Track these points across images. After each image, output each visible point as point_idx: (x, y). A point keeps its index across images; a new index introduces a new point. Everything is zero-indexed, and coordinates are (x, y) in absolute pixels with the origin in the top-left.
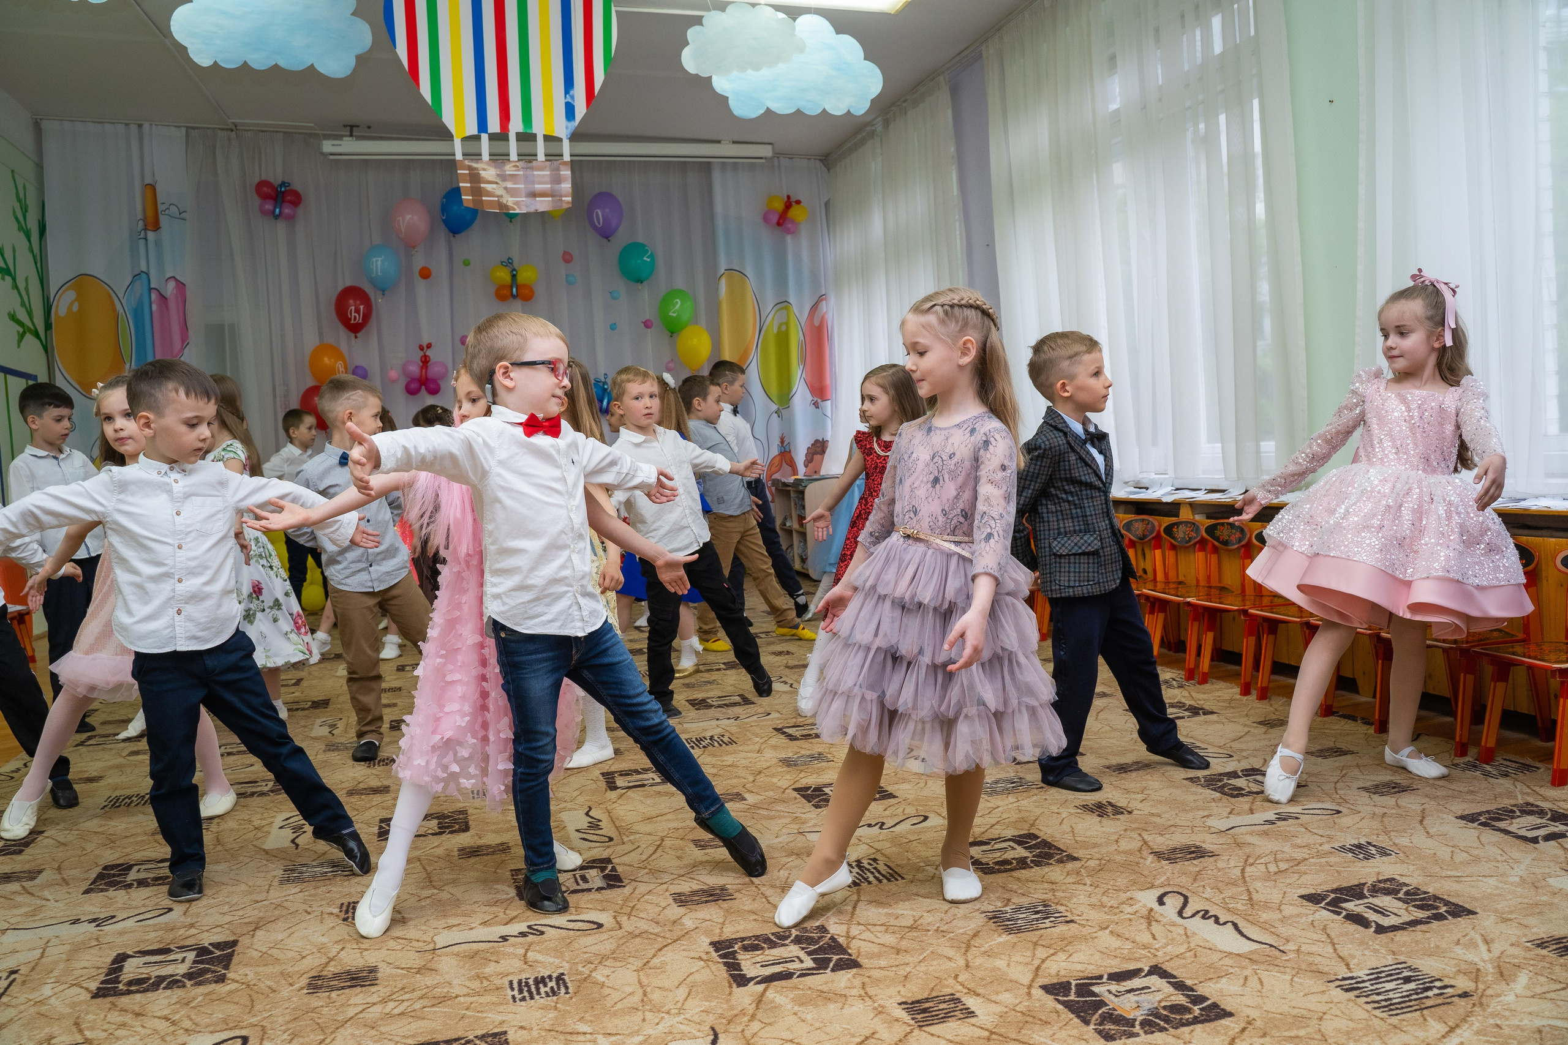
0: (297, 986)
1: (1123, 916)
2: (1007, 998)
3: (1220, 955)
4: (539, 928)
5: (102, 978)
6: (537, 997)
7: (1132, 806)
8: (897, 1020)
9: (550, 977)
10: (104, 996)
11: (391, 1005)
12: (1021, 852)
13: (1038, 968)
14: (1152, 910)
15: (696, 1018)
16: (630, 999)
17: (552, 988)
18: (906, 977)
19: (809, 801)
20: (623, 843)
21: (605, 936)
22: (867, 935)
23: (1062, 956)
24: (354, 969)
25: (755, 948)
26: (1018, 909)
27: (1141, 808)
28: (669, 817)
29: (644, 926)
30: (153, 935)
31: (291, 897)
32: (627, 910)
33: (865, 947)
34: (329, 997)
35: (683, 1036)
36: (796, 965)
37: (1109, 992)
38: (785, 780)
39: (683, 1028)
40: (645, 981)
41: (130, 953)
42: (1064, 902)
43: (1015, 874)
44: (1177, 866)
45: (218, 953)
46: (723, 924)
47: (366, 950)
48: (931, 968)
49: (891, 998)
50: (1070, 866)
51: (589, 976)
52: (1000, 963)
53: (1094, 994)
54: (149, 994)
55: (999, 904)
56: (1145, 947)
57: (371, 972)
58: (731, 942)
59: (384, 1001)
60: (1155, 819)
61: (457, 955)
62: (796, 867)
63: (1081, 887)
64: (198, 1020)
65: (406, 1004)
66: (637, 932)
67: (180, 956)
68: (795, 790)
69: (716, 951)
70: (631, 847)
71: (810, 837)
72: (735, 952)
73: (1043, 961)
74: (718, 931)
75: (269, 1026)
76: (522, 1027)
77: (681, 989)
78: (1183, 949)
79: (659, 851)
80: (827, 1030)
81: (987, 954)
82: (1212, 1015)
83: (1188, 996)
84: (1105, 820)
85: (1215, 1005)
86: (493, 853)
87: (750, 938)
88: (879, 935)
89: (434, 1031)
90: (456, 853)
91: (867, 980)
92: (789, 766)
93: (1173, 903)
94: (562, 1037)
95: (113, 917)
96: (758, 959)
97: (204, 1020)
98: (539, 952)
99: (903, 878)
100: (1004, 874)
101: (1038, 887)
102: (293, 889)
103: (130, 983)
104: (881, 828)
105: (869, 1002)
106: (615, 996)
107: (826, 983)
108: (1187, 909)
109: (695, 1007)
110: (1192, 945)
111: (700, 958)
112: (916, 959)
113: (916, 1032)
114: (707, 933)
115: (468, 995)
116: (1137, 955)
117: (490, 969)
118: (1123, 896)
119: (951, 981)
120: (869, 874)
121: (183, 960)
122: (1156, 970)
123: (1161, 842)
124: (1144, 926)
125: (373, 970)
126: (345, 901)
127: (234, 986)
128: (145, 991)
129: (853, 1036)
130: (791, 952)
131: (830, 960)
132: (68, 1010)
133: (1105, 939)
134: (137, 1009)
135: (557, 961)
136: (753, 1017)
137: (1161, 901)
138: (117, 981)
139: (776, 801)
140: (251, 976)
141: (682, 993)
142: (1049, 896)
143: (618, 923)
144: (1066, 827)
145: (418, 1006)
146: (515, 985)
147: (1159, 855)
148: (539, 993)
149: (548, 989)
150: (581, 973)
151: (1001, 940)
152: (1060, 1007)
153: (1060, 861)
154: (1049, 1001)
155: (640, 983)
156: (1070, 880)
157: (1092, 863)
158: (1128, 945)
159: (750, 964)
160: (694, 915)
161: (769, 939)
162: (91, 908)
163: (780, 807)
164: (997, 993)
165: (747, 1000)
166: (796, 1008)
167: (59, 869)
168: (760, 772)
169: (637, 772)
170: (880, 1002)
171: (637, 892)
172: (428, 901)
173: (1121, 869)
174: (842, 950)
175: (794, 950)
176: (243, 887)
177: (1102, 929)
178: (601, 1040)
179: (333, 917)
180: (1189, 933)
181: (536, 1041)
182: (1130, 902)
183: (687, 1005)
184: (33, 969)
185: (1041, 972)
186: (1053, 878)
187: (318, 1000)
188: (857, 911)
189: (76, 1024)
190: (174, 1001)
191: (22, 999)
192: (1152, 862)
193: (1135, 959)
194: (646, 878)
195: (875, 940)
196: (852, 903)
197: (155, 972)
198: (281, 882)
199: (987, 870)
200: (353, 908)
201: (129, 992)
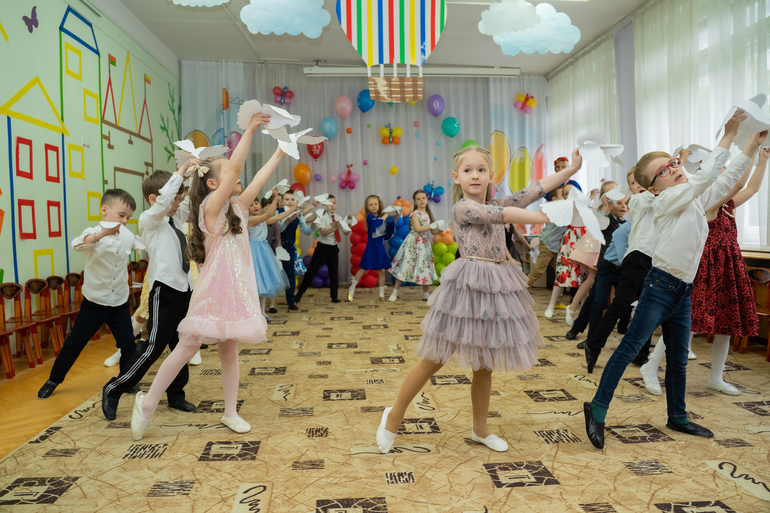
0: (287, 465)
1: (699, 473)
2: (636, 508)
3: (756, 500)
4: (400, 449)
5: (202, 452)
6: (399, 482)
7: (703, 415)
9: (405, 473)
10: (204, 460)
11: (331, 479)
13: (653, 494)
14: (715, 471)
15: (477, 501)
16: (444, 488)
17: (406, 479)
18: (583, 491)
19: (532, 398)
20: (440, 411)
21: (431, 456)
22: (562, 468)
23: (666, 490)
24: (313, 460)
25: (505, 469)
26: (642, 463)
27: (708, 416)
28: (462, 400)
29: (450, 453)
30: (223, 435)
31: (284, 424)
32: (442, 444)
33: (562, 474)
34: (302, 472)
35: (470, 509)
36: (527, 480)
37: (692, 512)
38: (520, 386)
39: (470, 505)
40: (451, 480)
41: (214, 442)
42: (667, 462)
43: (640, 444)
44: (730, 450)
45: (252, 446)
46: (489, 455)
47: (319, 452)
48: (596, 489)
49: (575, 501)
50: (670, 443)
51: (424, 475)
52: (633, 490)
53: (684, 512)
54: (223, 462)
55: (632, 459)
56: (712, 490)
57: (321, 462)
58: (494, 465)
59: (327, 477)
60: (717, 423)
61: (361, 458)
62: (526, 430)
63: (676, 455)
64: (244, 476)
65: (337, 479)
66: (447, 456)
67: (235, 446)
68: (525, 392)
69: (487, 468)
70: (442, 413)
71: (534, 416)
72: (496, 470)
73: (656, 491)
74: (487, 459)
75: (275, 483)
76: (392, 496)
77: (469, 485)
78: (734, 494)
79: (458, 416)
81: (626, 484)
86: (377, 411)
87: (503, 464)
88: (569, 469)
89: (351, 494)
90: (360, 410)
91: (563, 491)
92: (522, 379)
93: (727, 469)
94: (411, 503)
95: (206, 425)
96: (507, 475)
97: (247, 477)
98: (400, 461)
99: (581, 441)
100: (634, 444)
101: (652, 452)
102: (285, 420)
103: (214, 456)
104: (569, 414)
105: (564, 502)
106: (437, 486)
107: (542, 490)
108: (735, 473)
109: (476, 495)
110: (739, 493)
111: (478, 471)
112: (588, 483)
114: (482, 459)
115: (366, 478)
116: (708, 494)
117: (377, 467)
118: (700, 462)
119: (606, 496)
120: (563, 437)
121: (237, 448)
122: (718, 503)
123: (721, 436)
124: (712, 479)
125: (322, 462)
126: (309, 428)
127: (260, 462)
128: (221, 460)
130: (524, 473)
131: (543, 479)
132: (189, 465)
133: (690, 484)
134: (217, 468)
135: (408, 466)
136: (505, 503)
137: (721, 467)
138: (208, 454)
139: (515, 396)
140: (267, 459)
141: (469, 488)
142: (658, 458)
143: (438, 450)
145: (343, 480)
146: (389, 476)
147: (719, 442)
148: (400, 481)
149: (404, 479)
150: (420, 473)
151: (632, 478)
153: (664, 440)
155: (448, 480)
156: (670, 450)
157: (682, 443)
158: (703, 488)
159: (503, 476)
160: (475, 450)
161: (513, 465)
162: (197, 420)
163: (518, 400)
164: (631, 505)
165: (502, 495)
166: (527, 501)
168: (507, 382)
169: (446, 377)
170: (570, 503)
171: (447, 436)
172: (347, 431)
173: (698, 448)
174: (550, 474)
175: (525, 472)
176: (263, 417)
177: (688, 478)
178: (430, 506)
179: (303, 435)
180: (737, 486)
181: (399, 503)
182: (703, 465)
183: (472, 494)
184: (173, 444)
185: (654, 497)
186: (660, 449)
187: (297, 473)
188: (557, 456)
189: (192, 471)
190: (233, 466)
191: (170, 457)
192: (715, 446)
193: (707, 496)
194: (451, 429)
195: (567, 471)
196: (555, 451)
197: (225, 452)
198: (280, 416)
199: (625, 441)
200: (313, 431)
201: (214, 460)
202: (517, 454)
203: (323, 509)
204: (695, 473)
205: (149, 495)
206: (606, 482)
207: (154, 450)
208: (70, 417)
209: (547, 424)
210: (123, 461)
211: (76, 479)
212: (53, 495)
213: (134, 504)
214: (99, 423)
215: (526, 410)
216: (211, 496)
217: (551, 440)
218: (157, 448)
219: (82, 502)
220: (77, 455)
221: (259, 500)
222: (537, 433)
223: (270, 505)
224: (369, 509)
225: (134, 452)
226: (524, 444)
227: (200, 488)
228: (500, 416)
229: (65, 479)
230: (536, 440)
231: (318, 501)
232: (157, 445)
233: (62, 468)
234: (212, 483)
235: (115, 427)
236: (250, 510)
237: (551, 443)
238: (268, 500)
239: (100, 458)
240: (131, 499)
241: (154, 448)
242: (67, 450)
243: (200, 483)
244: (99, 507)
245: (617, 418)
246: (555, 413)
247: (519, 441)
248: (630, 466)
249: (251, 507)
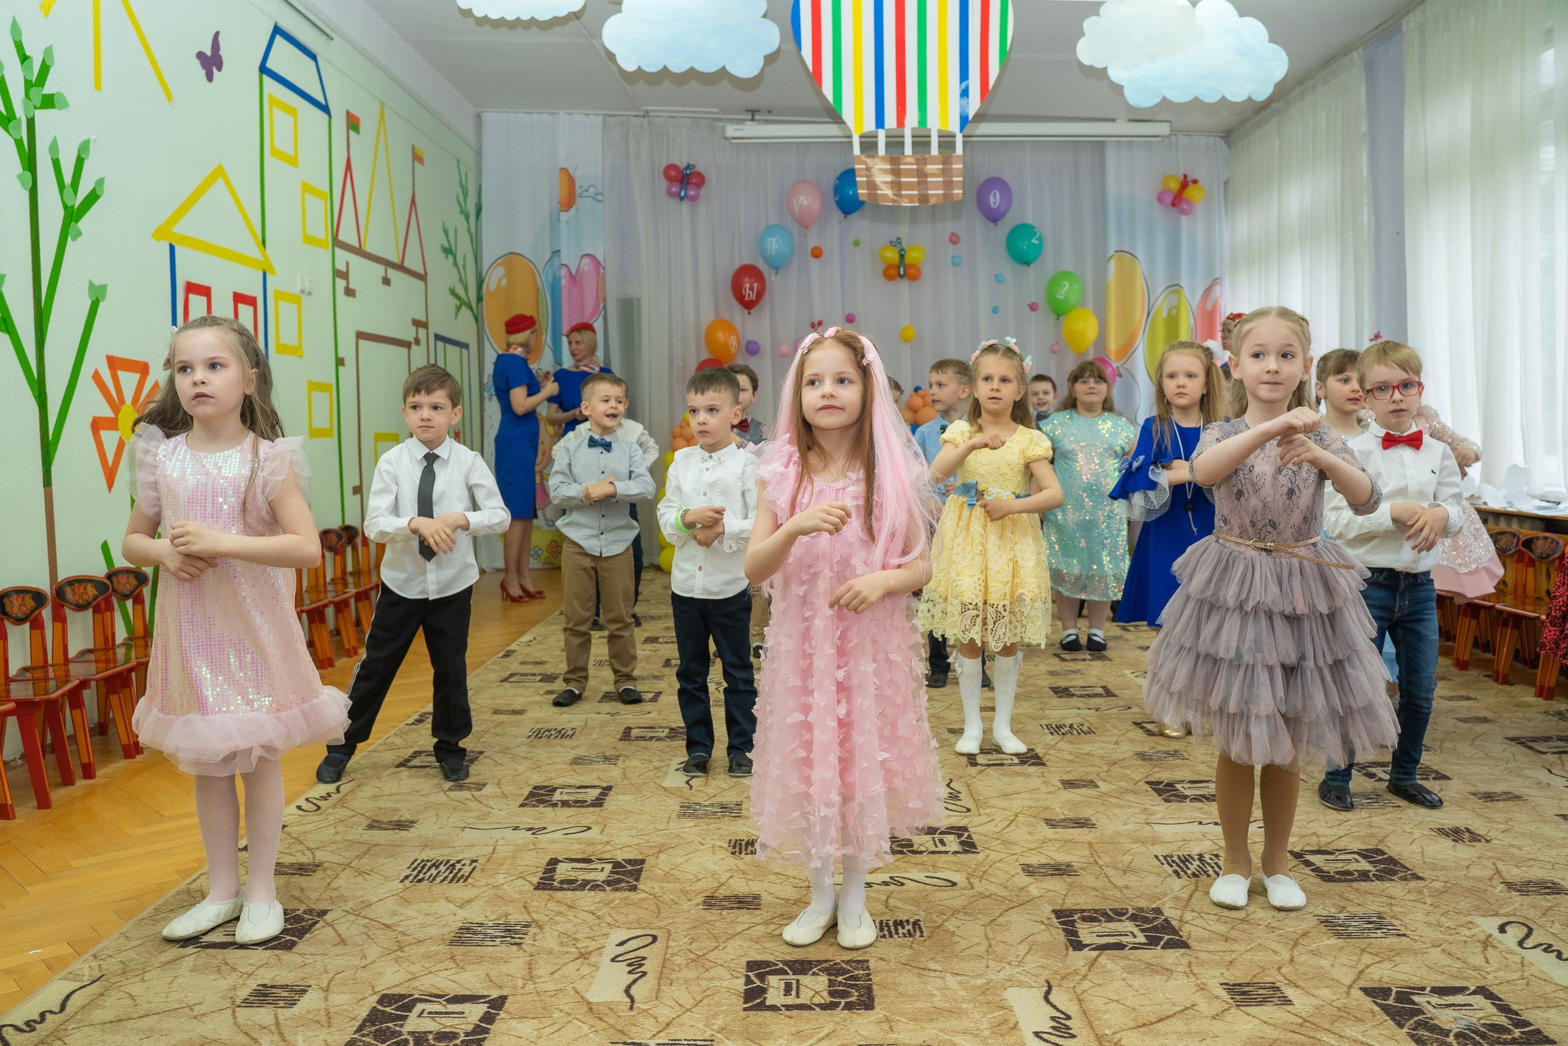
0: (694, 902)
2: (1325, 993)
3: (1554, 988)
4: (900, 880)
5: (541, 875)
6: (895, 936)
7: (1492, 834)
8: (1217, 997)
9: (908, 921)
10: (544, 889)
11: (772, 927)
12: (1364, 865)
13: (1362, 972)
14: (1490, 936)
15: (1034, 972)
16: (977, 948)
17: (909, 931)
18: (1231, 962)
19: (1160, 795)
20: (980, 815)
21: (957, 893)
22: (1198, 922)
23: (1388, 965)
24: (741, 894)
25: (1092, 920)
26: (1352, 917)
27: (1501, 840)
28: (1022, 796)
29: (993, 889)
30: (576, 846)
31: (687, 830)
32: (980, 873)
33: (1196, 932)
34: (721, 914)
35: (1021, 984)
36: (1130, 939)
37: (1429, 1003)
38: (1139, 772)
39: (1021, 977)
40: (991, 935)
41: (560, 858)
42: (1400, 917)
43: (1355, 885)
44: (1528, 900)
45: (630, 868)
46: (1065, 895)
47: (751, 880)
48: (1256, 958)
49: (1214, 979)
50: (1413, 884)
51: (942, 925)
52: (1325, 963)
53: (1413, 1003)
54: (578, 893)
55: (1333, 910)
56: (1475, 968)
57: (755, 898)
58: (1071, 912)
59: (765, 923)
60: (1514, 851)
62: (1139, 853)
63: (1420, 905)
64: (616, 918)
66: (987, 893)
67: (600, 866)
68: (1147, 783)
69: (1057, 918)
70: (984, 819)
71: (1156, 827)
72: (1075, 921)
73: (1368, 966)
74: (1060, 901)
75: (673, 930)
76: (881, 959)
77: (1022, 946)
78: (1515, 976)
79: (1013, 824)
80: (1150, 996)
81: (1315, 953)
82: (1533, 1040)
83: (1510, 1019)
84: (1459, 846)
85: (1538, 1032)
87: (1089, 910)
88: (1211, 923)
91: (1194, 959)
92: (1144, 759)
93: (1515, 933)
94: (915, 971)
95: (546, 828)
96: (1095, 930)
97: (622, 919)
98: (899, 899)
100: (1344, 884)
101: (1376, 899)
102: (689, 823)
103: (562, 882)
105: (1194, 979)
106: (964, 944)
107: (1155, 958)
108: (1529, 940)
109: (1033, 962)
110: (1526, 974)
111: (1042, 922)
112: (1243, 948)
113: (1233, 1010)
114: (1050, 902)
116: (1466, 975)
118: (1463, 919)
119: (1274, 972)
120: (1209, 868)
121: (602, 870)
122: (1482, 991)
123: (1514, 873)
124: (1479, 949)
125: (757, 897)
126: (733, 838)
127: (644, 895)
128: (574, 890)
129: (1174, 1005)
130: (1125, 927)
131: (1161, 938)
132: (517, 896)
133: (1435, 954)
134: (569, 903)
135: (914, 909)
136: (1085, 977)
137: (1502, 929)
138: (551, 879)
139: (1127, 791)
140: (657, 889)
141: (1022, 949)
142: (1386, 909)
143: (970, 883)
144: (1416, 848)
146: (878, 925)
147: (1510, 886)
148: (897, 933)
149: (905, 931)
150: (934, 922)
151: (1329, 942)
152: (1376, 1008)
153: (1404, 879)
154: (1367, 1002)
155: (986, 936)
156: (1411, 896)
157: (1436, 885)
158: (1459, 964)
159: (1086, 933)
160: (1039, 885)
161: (1107, 914)
162: (526, 819)
163: (1131, 797)
164: (1317, 988)
165: (1082, 962)
166: (1125, 975)
167: (499, 784)
168: (1115, 763)
169: (996, 752)
170: (1204, 980)
171: (990, 858)
173: (1467, 894)
174: (1174, 931)
175: (1129, 926)
176: (647, 817)
177: (1434, 946)
178: (948, 977)
179: (723, 851)
180: (1526, 962)
181: (893, 971)
182: (1470, 925)
183: (1026, 959)
184: (488, 861)
185: (1363, 976)
186: (1393, 894)
187: (712, 915)
188: (1193, 900)
189: (525, 907)
190: (597, 900)
191: (483, 882)
192: (1501, 892)
193: (1463, 978)
194: (998, 848)
195: (1208, 927)
196: (1189, 892)
197: (582, 876)
198: (679, 816)
199: (1326, 877)
200: (740, 845)
201: (562, 889)
202: (1118, 894)
203: (758, 976)
204: (1450, 938)
205: (452, 943)
206: (1277, 947)
207: (454, 869)
208: (299, 808)
209: (1182, 843)
210: (401, 886)
211: (324, 912)
212: (288, 938)
213: (428, 956)
214: (351, 820)
215: (1144, 817)
216: (560, 948)
217: (1186, 873)
218: (458, 866)
219: (339, 950)
220: (319, 874)
221: (644, 958)
222: (1161, 858)
223: (663, 967)
224: (840, 979)
225: (420, 872)
226: (1133, 878)
227: (541, 935)
228: (1093, 826)
229: (305, 912)
230: (1156, 870)
231: (748, 963)
232: (459, 862)
233: (297, 894)
234: (562, 928)
235: (380, 828)
236: (630, 972)
237: (1185, 877)
238: (660, 958)
239: (360, 879)
240: (422, 949)
241: (453, 865)
242: (302, 864)
243: (541, 927)
244: (370, 960)
245: (1318, 836)
246: (1200, 823)
247: (1125, 872)
248: (1327, 922)
249: (631, 968)
